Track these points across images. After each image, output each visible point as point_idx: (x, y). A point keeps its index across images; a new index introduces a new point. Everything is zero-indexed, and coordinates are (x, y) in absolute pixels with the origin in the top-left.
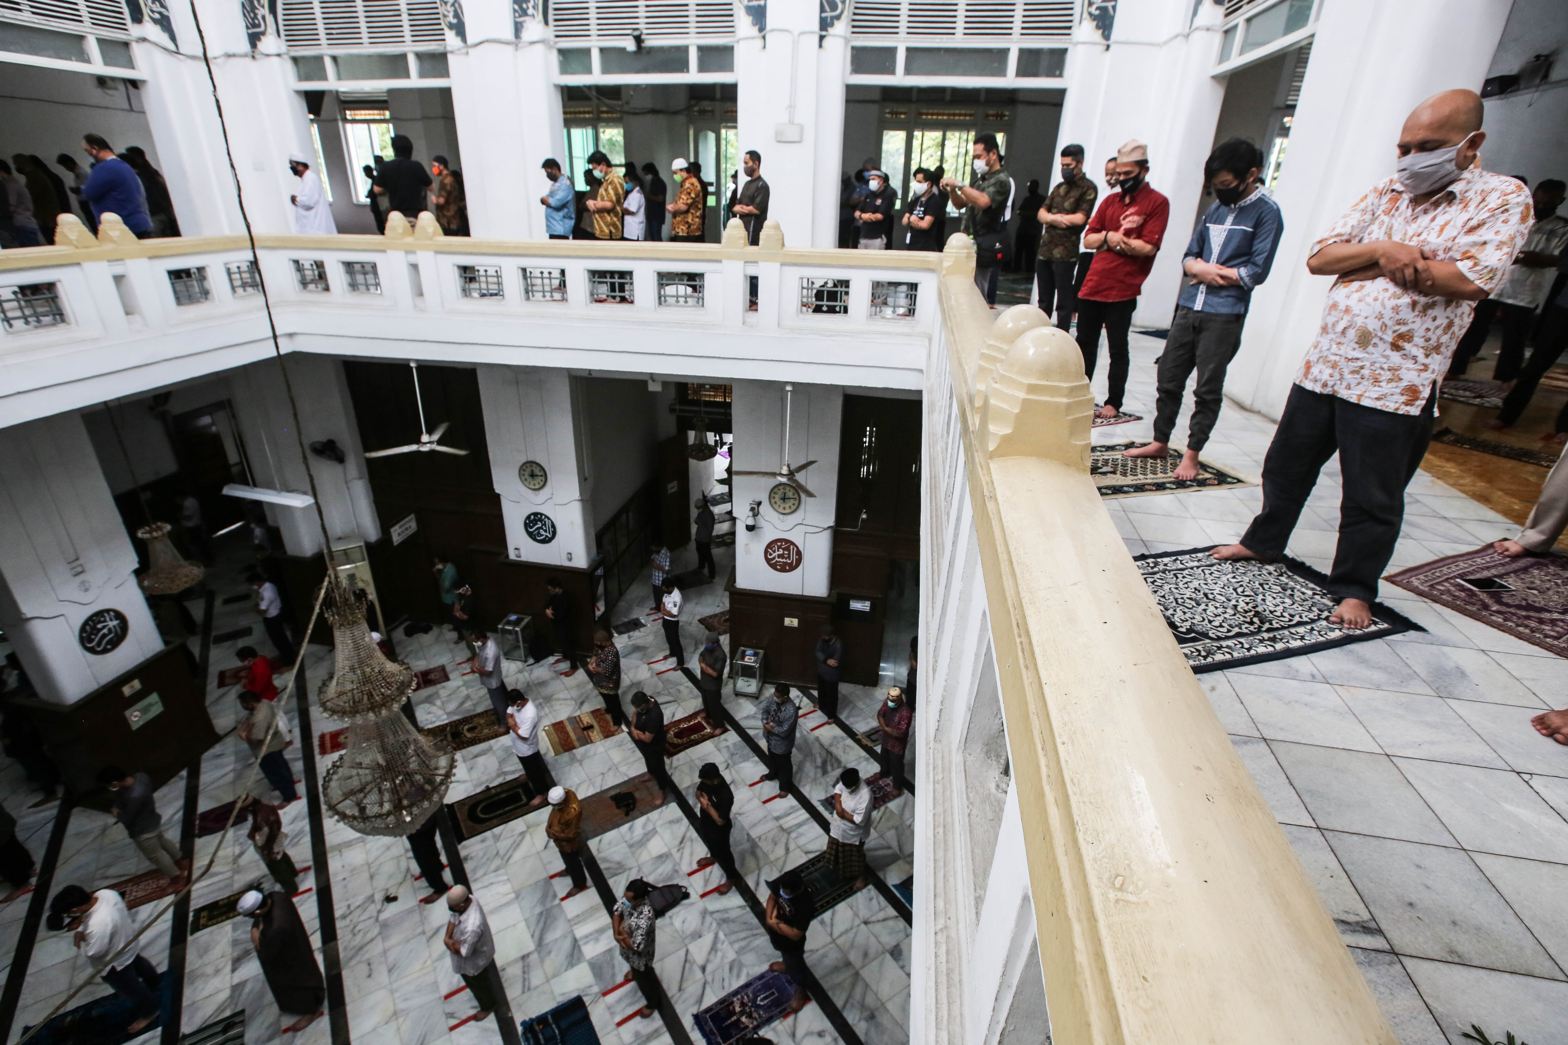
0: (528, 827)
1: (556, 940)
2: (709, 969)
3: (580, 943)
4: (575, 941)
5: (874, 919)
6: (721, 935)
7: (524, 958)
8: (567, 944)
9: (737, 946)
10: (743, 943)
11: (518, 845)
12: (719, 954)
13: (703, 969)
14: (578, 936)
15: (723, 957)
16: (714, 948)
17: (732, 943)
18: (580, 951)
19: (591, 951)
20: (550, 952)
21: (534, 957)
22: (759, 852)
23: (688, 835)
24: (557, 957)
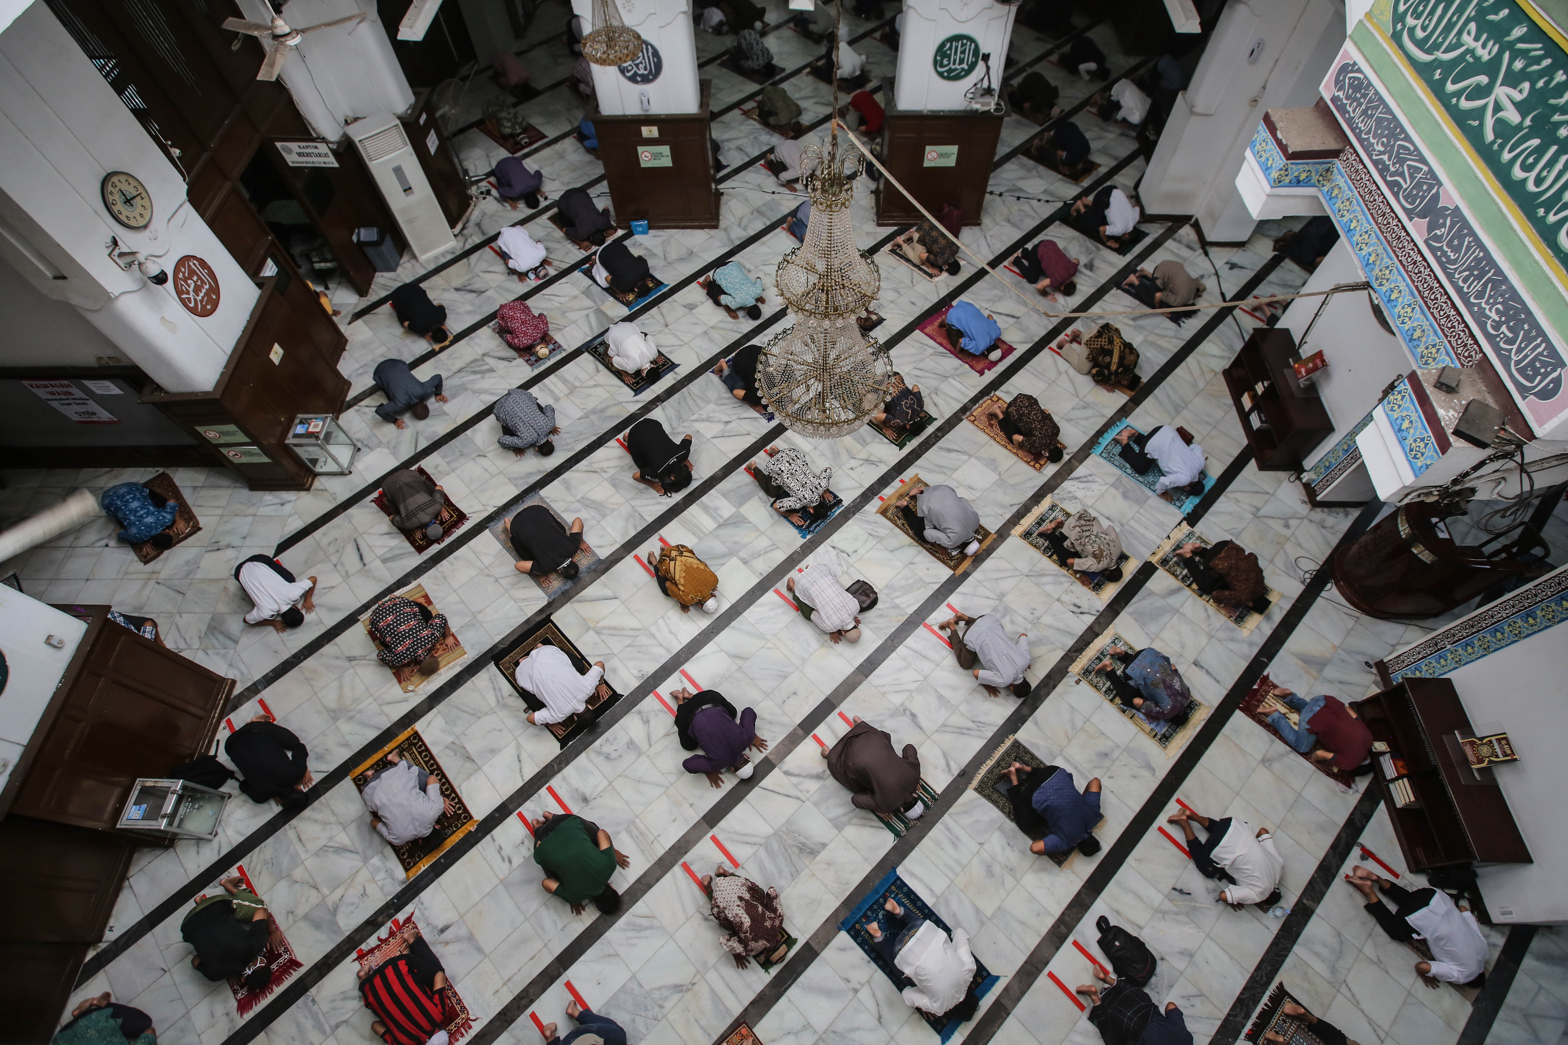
0: (589, 629)
1: (723, 543)
2: (727, 419)
3: (721, 521)
4: (720, 526)
5: (662, 321)
6: (694, 417)
7: (745, 562)
8: (724, 532)
9: (702, 405)
10: (699, 401)
11: (615, 628)
12: (712, 415)
13: (727, 422)
14: (715, 525)
15: (714, 411)
16: (708, 420)
17: (700, 409)
18: (729, 519)
19: (727, 509)
20: (736, 543)
21: (743, 554)
22: (599, 407)
23: (585, 469)
24: (741, 535)
